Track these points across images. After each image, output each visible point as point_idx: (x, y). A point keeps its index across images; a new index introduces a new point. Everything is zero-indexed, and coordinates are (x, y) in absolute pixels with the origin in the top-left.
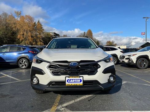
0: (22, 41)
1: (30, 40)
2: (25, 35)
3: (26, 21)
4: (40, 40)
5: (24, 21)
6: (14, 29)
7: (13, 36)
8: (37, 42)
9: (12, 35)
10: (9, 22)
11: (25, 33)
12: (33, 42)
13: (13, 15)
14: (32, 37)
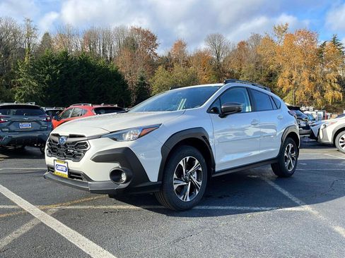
0: (288, 91)
1: (307, 89)
2: (294, 78)
3: (298, 43)
4: (331, 86)
5: (292, 46)
6: (271, 67)
7: (271, 81)
8: (325, 91)
9: (268, 80)
10: (262, 53)
11: (295, 74)
12: (315, 91)
13: (270, 35)
14: (311, 79)
